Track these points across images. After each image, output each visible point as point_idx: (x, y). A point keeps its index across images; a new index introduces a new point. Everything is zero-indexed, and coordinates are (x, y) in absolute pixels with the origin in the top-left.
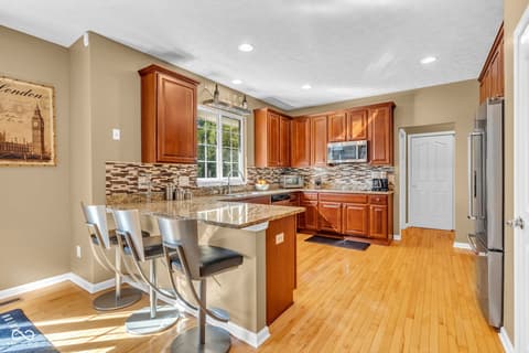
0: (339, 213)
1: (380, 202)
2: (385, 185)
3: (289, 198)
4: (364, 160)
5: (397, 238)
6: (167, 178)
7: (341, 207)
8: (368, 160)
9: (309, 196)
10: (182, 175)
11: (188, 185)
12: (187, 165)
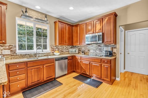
0: (89, 66)
1: (107, 63)
2: (111, 54)
3: (67, 58)
4: (101, 42)
5: (118, 79)
7: (90, 63)
8: (103, 42)
9: (78, 58)
10: (5, 49)
11: (10, 54)
12: (8, 45)
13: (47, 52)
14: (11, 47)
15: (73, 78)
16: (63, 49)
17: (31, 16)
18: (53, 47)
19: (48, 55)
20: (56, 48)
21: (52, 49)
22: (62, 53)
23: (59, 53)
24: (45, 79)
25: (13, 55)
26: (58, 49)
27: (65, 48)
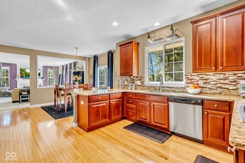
6: (132, 81)
12: (140, 76)
13: (180, 87)
18: (191, 78)
20: (198, 78)
21: (189, 81)
24: (153, 123)
25: (142, 86)
26: (204, 81)
27: (231, 78)
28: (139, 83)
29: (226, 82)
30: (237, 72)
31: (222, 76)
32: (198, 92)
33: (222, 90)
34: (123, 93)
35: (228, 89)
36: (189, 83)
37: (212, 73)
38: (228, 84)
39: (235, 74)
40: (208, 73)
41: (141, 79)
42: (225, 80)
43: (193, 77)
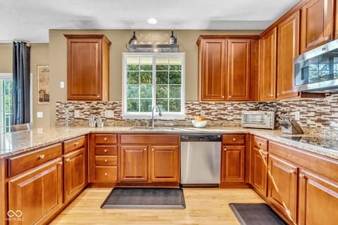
6: (95, 111)
7: (297, 174)
9: (258, 143)
10: (108, 109)
11: (114, 117)
12: (112, 102)
13: (178, 119)
14: (115, 105)
15: (230, 204)
16: (223, 112)
17: (149, 43)
18: (192, 107)
19: (178, 124)
20: (200, 108)
21: (190, 111)
22: (220, 122)
23: (204, 123)
24: (154, 179)
25: (118, 119)
26: (207, 111)
27: (230, 108)
28: (110, 114)
29: (226, 112)
30: (234, 102)
31: (222, 106)
32: (204, 125)
33: (222, 121)
34: (86, 135)
35: (227, 120)
36: (189, 114)
37: (213, 103)
38: (226, 114)
39: (232, 105)
40: (210, 102)
41: (115, 107)
42: (224, 110)
43: (194, 107)
